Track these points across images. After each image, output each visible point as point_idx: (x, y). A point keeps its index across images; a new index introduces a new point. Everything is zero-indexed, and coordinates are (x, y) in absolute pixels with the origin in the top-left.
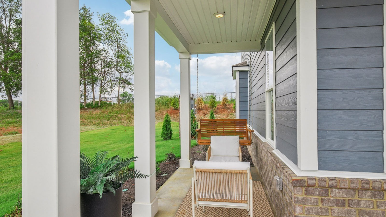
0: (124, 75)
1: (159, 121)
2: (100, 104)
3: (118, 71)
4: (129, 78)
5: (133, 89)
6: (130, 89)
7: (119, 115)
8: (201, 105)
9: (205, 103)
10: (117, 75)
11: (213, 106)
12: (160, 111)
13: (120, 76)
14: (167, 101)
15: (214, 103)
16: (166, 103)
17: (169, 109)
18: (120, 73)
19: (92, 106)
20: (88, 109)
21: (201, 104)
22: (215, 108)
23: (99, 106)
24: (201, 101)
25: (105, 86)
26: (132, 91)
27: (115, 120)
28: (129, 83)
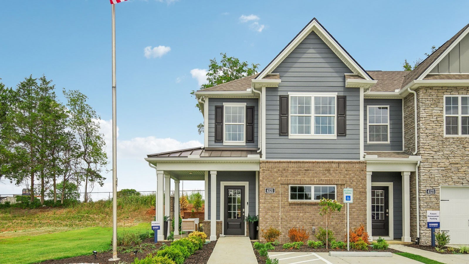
0: (93, 166)
1: (139, 222)
2: (63, 202)
3: (86, 160)
4: (99, 170)
5: (102, 183)
6: (99, 183)
7: (91, 216)
8: (185, 205)
9: (190, 202)
10: (85, 166)
11: (198, 206)
12: (139, 210)
13: (89, 167)
14: (146, 200)
15: (199, 203)
16: (145, 201)
17: (149, 209)
18: (89, 163)
19: (53, 204)
20: (48, 208)
21: (185, 203)
22: (200, 208)
23: (62, 205)
24: (185, 200)
25: (69, 179)
26: (102, 186)
27: (88, 221)
28: (98, 176)
